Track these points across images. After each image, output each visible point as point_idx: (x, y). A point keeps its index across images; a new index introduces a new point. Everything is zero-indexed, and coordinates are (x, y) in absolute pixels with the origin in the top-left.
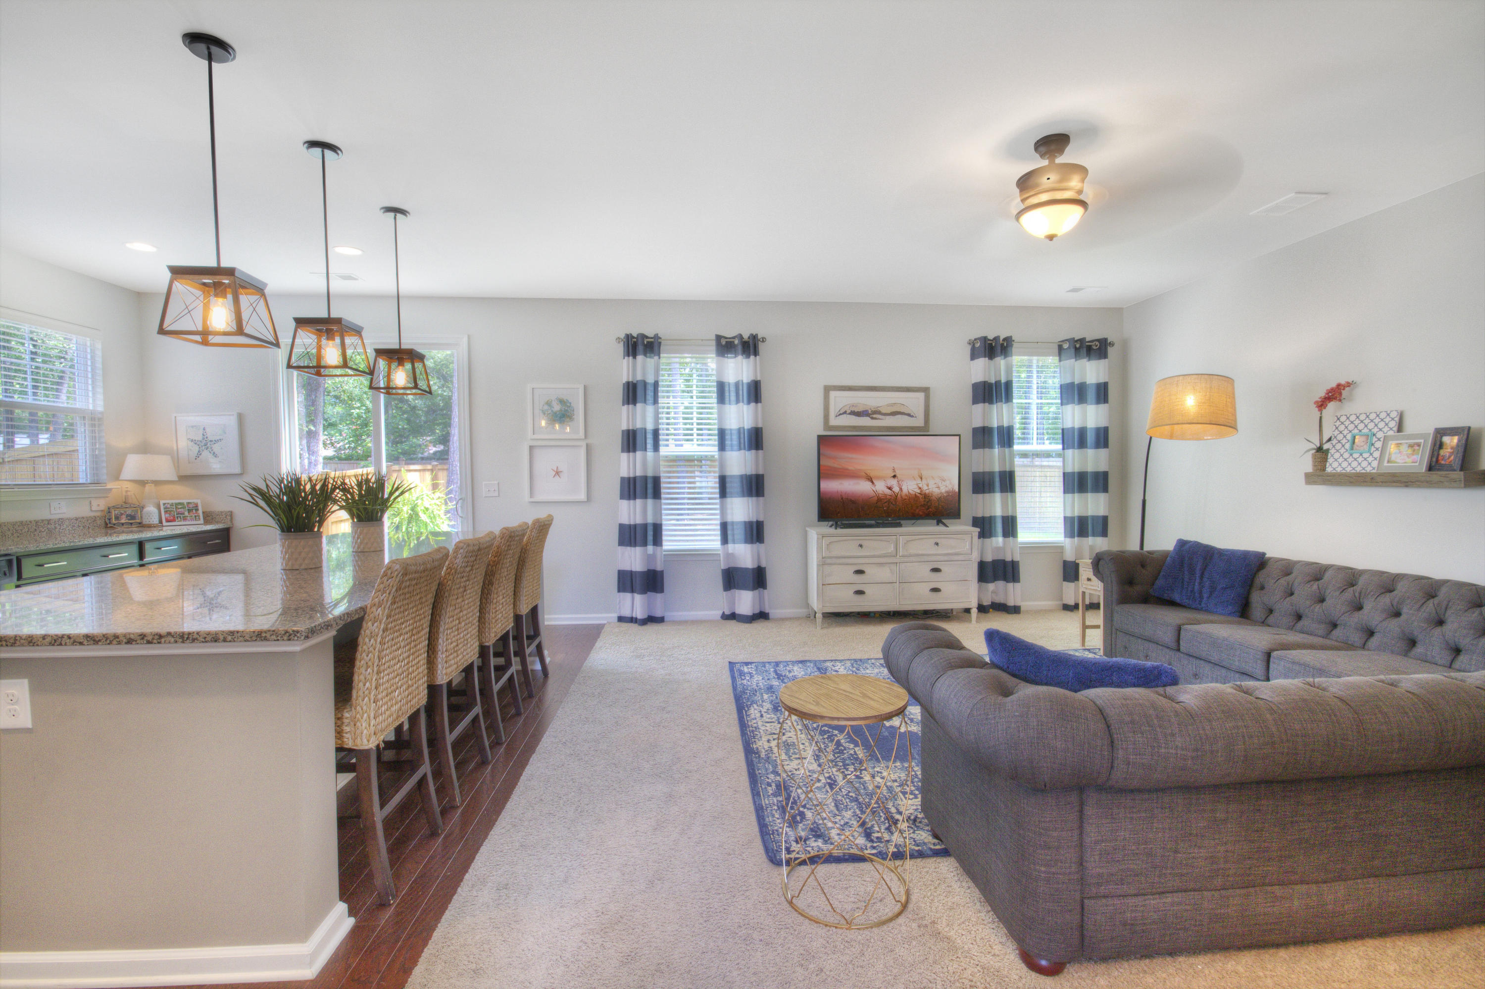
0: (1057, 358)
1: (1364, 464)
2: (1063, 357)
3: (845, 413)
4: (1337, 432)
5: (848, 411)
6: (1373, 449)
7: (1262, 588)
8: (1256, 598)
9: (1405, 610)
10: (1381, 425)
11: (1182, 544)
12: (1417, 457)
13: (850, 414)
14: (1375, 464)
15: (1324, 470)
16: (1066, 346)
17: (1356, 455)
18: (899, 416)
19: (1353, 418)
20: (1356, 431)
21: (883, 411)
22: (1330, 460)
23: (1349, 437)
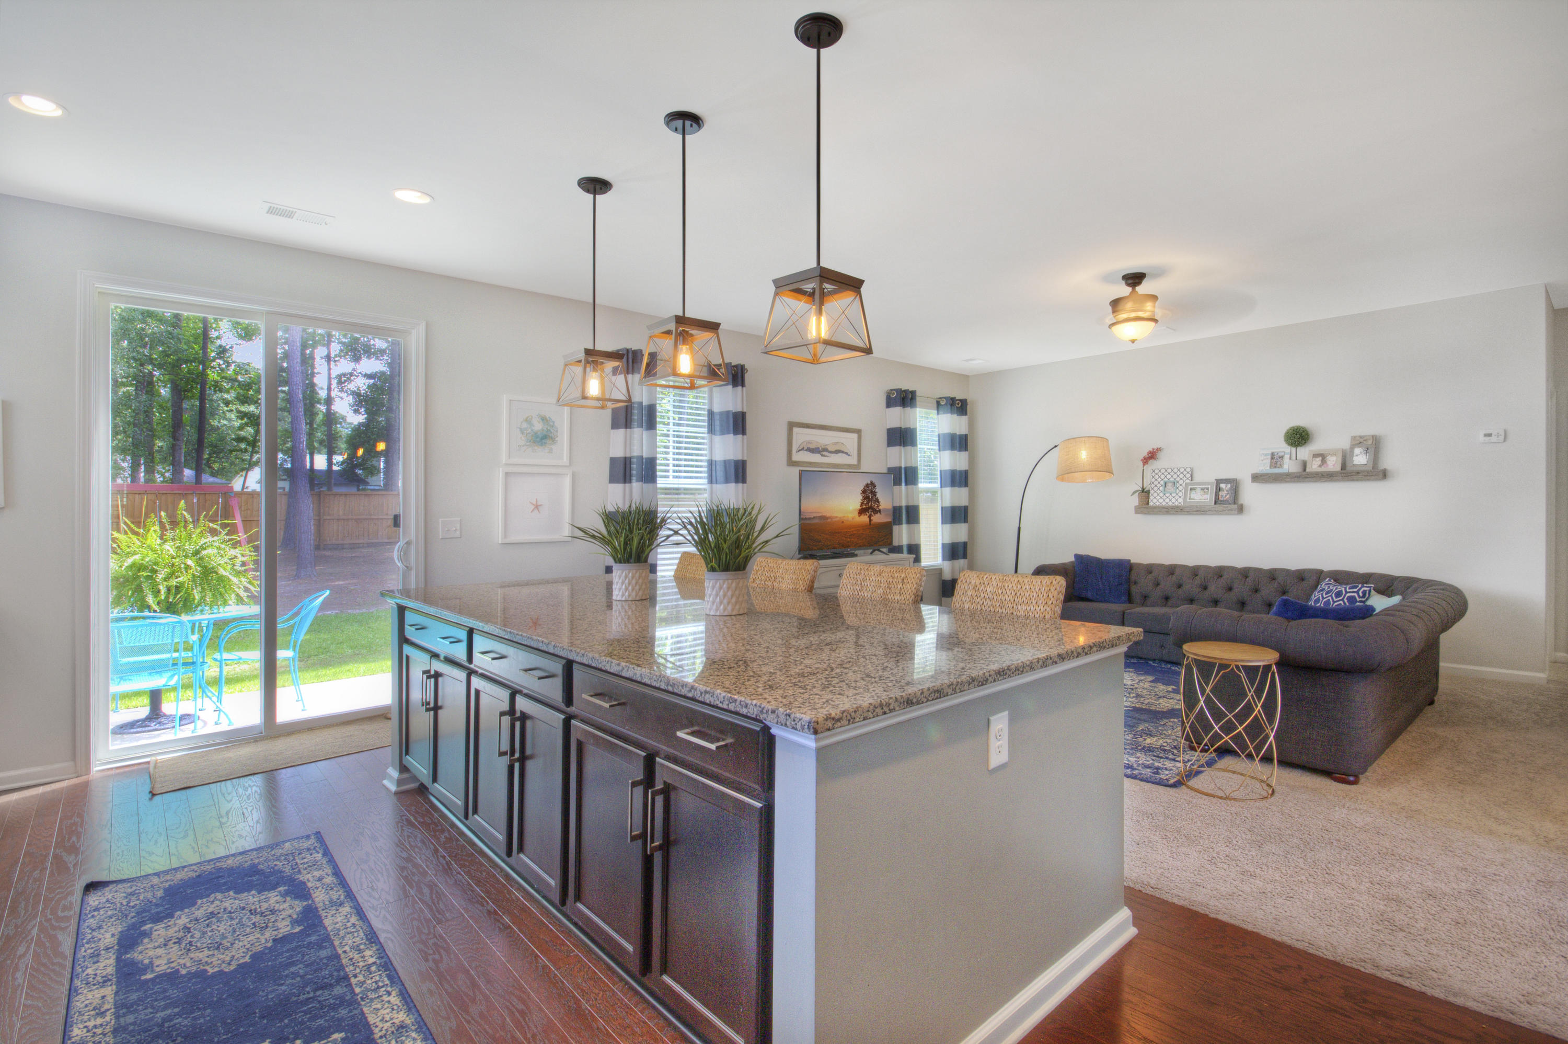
0: (936, 412)
1: (1173, 500)
2: (940, 412)
3: (803, 449)
4: (1153, 480)
5: (805, 448)
6: (1178, 491)
7: (1135, 583)
8: (1134, 589)
9: (1235, 586)
10: (1182, 476)
11: (1077, 557)
12: (1208, 496)
13: (806, 450)
14: (1180, 500)
15: (1148, 504)
16: (942, 403)
17: (1167, 495)
18: (840, 454)
19: (1163, 471)
20: (1166, 479)
21: (830, 449)
22: (1151, 498)
23: (1162, 483)
